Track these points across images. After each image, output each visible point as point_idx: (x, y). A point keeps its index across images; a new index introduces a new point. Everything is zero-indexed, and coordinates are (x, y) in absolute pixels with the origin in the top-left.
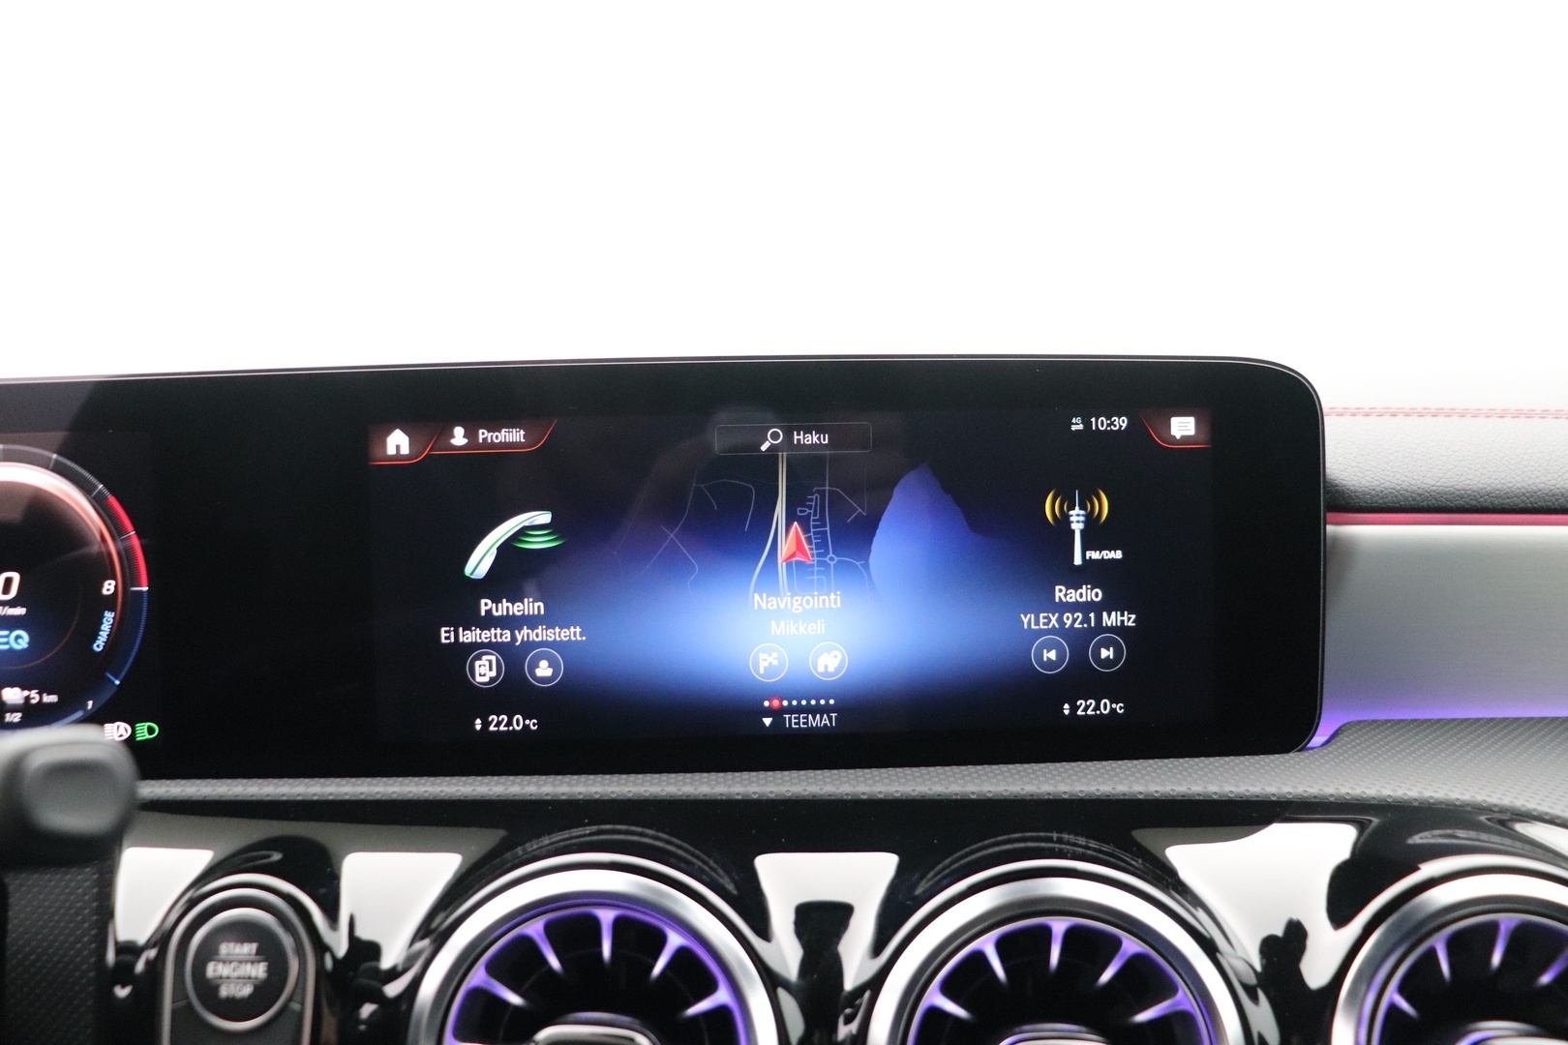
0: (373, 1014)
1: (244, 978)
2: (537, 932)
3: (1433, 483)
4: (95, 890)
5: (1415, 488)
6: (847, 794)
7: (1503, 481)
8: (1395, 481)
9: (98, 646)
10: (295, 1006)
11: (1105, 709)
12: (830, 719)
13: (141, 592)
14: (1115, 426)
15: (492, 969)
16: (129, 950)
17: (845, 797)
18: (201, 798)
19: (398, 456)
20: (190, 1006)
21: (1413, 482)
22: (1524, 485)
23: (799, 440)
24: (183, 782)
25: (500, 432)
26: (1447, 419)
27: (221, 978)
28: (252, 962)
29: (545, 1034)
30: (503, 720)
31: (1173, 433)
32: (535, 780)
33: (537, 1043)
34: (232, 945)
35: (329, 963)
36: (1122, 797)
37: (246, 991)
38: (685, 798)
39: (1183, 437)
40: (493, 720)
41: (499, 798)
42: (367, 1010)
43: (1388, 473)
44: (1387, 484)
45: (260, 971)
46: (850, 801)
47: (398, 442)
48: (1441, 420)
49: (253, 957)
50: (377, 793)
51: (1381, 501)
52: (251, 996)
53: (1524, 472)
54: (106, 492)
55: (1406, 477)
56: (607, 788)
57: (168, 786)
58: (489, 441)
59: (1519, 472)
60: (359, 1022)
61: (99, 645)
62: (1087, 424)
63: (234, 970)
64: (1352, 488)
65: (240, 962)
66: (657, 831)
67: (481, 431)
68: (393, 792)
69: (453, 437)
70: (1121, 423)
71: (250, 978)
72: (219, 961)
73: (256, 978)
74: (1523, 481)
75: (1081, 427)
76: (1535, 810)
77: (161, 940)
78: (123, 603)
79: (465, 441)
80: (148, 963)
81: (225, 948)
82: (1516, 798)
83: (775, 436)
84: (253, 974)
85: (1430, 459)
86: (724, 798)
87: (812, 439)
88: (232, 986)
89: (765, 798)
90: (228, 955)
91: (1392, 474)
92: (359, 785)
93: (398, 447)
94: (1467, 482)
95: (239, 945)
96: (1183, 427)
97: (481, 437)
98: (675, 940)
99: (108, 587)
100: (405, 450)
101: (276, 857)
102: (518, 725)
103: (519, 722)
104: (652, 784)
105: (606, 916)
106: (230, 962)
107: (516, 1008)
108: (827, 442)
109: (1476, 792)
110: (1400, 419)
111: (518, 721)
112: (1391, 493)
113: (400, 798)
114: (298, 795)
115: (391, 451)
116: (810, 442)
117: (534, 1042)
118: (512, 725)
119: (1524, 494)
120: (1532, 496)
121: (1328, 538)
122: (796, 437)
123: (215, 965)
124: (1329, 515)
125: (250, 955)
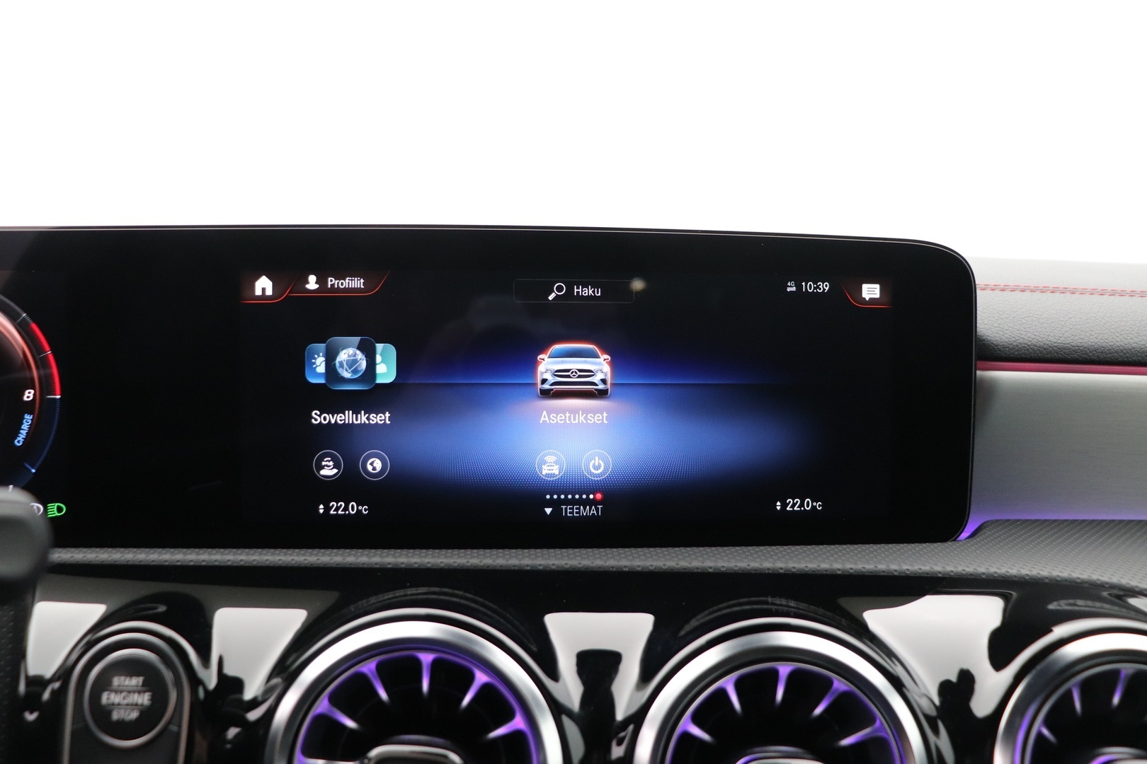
0: (236, 736)
1: (132, 705)
2: (371, 671)
3: (1055, 340)
4: (10, 635)
5: (1042, 344)
6: (612, 567)
7: (1106, 341)
8: (1026, 338)
9: (18, 442)
10: (174, 728)
11: (808, 506)
12: (597, 510)
13: (55, 399)
14: (820, 289)
15: (333, 699)
16: (37, 683)
17: (611, 569)
18: (99, 563)
19: (264, 296)
20: (87, 728)
21: (1040, 339)
22: (1122, 344)
23: (578, 292)
24: (85, 550)
25: (345, 280)
26: (1062, 295)
27: (113, 704)
28: (139, 692)
29: (376, 752)
30: (341, 505)
31: (863, 296)
32: (366, 552)
33: (370, 760)
34: (122, 678)
35: (201, 693)
36: (824, 573)
37: (134, 715)
38: (485, 568)
39: (870, 299)
40: (333, 505)
41: (338, 566)
42: (232, 732)
43: (1022, 332)
44: (1021, 340)
45: (145, 699)
46: (615, 572)
47: (264, 285)
48: (1057, 295)
49: (140, 688)
50: (241, 560)
51: (1016, 353)
52: (137, 720)
53: (1121, 335)
54: (28, 319)
55: (1035, 335)
56: (424, 559)
57: (72, 552)
58: (336, 286)
59: (1118, 335)
60: (226, 742)
61: (19, 440)
62: (799, 287)
63: (124, 698)
64: (995, 342)
65: (129, 692)
66: (465, 592)
67: (330, 279)
68: (254, 560)
69: (308, 283)
70: (825, 287)
71: (136, 705)
72: (112, 691)
73: (142, 705)
74: (1121, 341)
75: (794, 289)
76: (1137, 587)
77: (64, 673)
78: (41, 406)
79: (317, 286)
80: (53, 692)
81: (117, 681)
82: (1122, 578)
83: (560, 289)
84: (140, 701)
85: (1053, 322)
86: (516, 568)
87: (588, 292)
88: (122, 711)
89: (548, 569)
90: (119, 686)
91: (1025, 333)
92: (226, 554)
93: (264, 290)
94: (1080, 341)
95: (128, 679)
96: (871, 291)
97: (330, 283)
98: (481, 678)
99: (29, 395)
100: (269, 292)
101: (162, 609)
102: (353, 510)
103: (353, 508)
104: (459, 557)
105: (426, 658)
106: (121, 692)
107: (351, 730)
108: (599, 294)
109: (1092, 573)
110: (1027, 294)
111: (353, 506)
112: (1024, 347)
113: (259, 565)
114: (178, 561)
115: (258, 292)
116: (587, 294)
117: (367, 758)
118: (348, 510)
119: (1122, 351)
120: (1128, 352)
121: (977, 379)
122: (576, 290)
123: (109, 695)
124: (978, 362)
125: (137, 686)
